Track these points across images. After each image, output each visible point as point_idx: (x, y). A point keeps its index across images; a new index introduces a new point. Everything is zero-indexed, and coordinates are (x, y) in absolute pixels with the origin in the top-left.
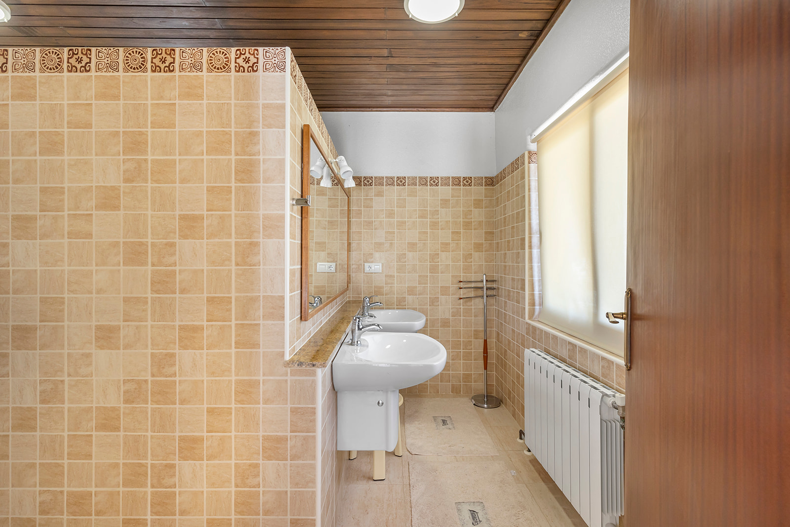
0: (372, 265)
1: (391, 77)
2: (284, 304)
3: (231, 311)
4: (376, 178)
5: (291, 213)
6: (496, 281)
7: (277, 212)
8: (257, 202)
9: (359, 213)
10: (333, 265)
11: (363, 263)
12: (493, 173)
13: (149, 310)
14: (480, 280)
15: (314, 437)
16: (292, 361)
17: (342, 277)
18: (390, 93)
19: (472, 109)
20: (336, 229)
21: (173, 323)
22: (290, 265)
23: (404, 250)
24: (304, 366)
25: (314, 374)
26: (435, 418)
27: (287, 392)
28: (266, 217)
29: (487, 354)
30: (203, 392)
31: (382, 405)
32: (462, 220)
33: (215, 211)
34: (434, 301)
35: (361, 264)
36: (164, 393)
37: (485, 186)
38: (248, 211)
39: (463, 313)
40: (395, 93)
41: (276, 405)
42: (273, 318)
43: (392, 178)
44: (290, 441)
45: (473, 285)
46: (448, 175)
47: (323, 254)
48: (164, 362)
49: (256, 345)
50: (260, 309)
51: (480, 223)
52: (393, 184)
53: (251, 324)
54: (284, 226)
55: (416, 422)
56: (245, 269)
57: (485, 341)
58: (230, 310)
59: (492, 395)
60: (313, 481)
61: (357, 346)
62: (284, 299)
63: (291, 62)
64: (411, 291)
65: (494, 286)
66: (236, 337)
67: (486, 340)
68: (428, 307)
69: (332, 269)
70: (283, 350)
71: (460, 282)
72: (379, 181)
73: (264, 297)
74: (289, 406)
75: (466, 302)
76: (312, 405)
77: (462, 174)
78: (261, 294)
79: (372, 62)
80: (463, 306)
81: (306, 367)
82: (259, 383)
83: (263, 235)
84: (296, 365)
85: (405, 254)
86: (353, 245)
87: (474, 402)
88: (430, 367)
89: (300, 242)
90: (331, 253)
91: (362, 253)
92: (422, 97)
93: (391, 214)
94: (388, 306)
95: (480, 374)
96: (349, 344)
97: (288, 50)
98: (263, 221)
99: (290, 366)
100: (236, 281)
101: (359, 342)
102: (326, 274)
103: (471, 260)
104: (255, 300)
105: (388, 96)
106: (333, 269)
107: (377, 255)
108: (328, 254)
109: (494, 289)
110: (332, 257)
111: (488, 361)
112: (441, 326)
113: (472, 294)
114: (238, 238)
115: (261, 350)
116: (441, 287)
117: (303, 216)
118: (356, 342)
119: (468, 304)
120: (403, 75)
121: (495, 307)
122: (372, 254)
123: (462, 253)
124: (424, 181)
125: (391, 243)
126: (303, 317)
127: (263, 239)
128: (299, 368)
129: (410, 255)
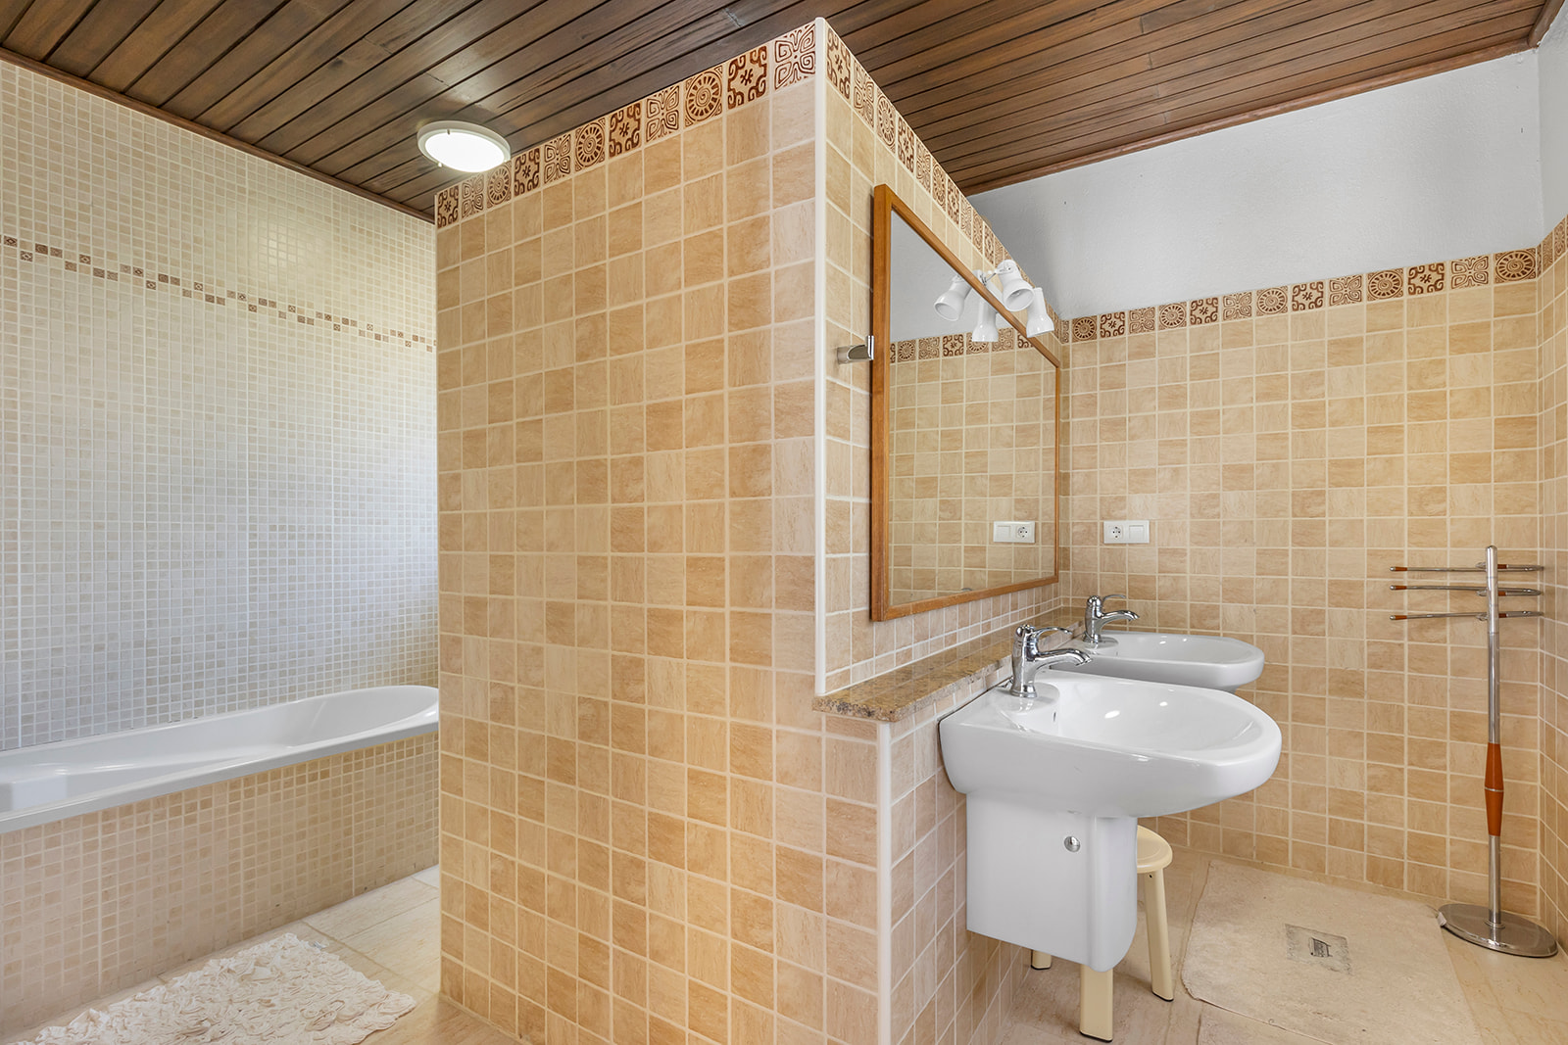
0: (1124, 525)
1: (1160, 45)
2: (814, 575)
3: (724, 586)
4: (1132, 313)
5: (831, 379)
6: (1542, 568)
7: (801, 379)
8: (766, 364)
9: (1090, 403)
10: (1029, 525)
11: (1099, 522)
12: (1531, 234)
13: (609, 579)
14: (1472, 565)
15: (874, 877)
16: (829, 700)
17: (1045, 553)
18: (1162, 91)
19: (1448, 62)
20: (1035, 444)
21: (639, 605)
22: (828, 490)
23: (1214, 487)
24: (850, 714)
25: (872, 734)
26: (1291, 931)
27: (820, 764)
28: (782, 393)
29: (1500, 785)
30: (683, 738)
31: (1078, 849)
32: (1406, 392)
33: (699, 391)
34: (1307, 621)
35: (1095, 524)
36: (629, 729)
37: (1497, 281)
38: (749, 383)
39: (1410, 660)
40: (1178, 86)
41: (799, 787)
42: (794, 604)
43: (1178, 307)
44: (827, 871)
45: (1449, 580)
46: (1356, 272)
47: (1005, 503)
48: (628, 673)
49: (764, 658)
50: (770, 583)
51: (1477, 395)
52: (1180, 322)
53: (756, 615)
54: (813, 408)
55: (1229, 925)
56: (745, 502)
57: (1494, 751)
58: (721, 584)
59: (1530, 918)
60: (872, 974)
61: (1025, 696)
62: (813, 563)
63: (830, 48)
64: (1236, 591)
65: (1537, 582)
66: (731, 639)
67: (1498, 746)
68: (1290, 636)
69: (1026, 535)
70: (812, 674)
71: (1399, 569)
72: (1143, 320)
73: (778, 558)
74: (824, 795)
75: (1421, 628)
76: (869, 802)
77: (1404, 260)
78: (774, 553)
79: (1097, 23)
80: (1411, 639)
81: (854, 715)
82: (771, 736)
83: (777, 430)
84: (835, 708)
85: (1215, 496)
86: (1075, 479)
87: (1444, 922)
88: (1203, 773)
89: (865, 446)
90: (1024, 500)
91: (1098, 496)
92: (1263, 73)
93: (1174, 398)
94: (1169, 624)
95: (1475, 846)
96: (1006, 692)
97: (821, 25)
98: (775, 402)
99: (823, 708)
100: (731, 527)
101: (1030, 690)
102: (1013, 545)
103: (1441, 507)
104: (761, 564)
105: (1159, 100)
106: (1029, 536)
107: (1136, 501)
108: (1018, 501)
109: (1535, 593)
110: (1025, 509)
111: (1503, 813)
112: (1330, 691)
113: (1447, 607)
114: (734, 442)
115: (774, 669)
116: (1332, 583)
117: (874, 390)
118: (1022, 689)
119: (1432, 634)
120: (1190, 29)
121: (1539, 650)
122: (1123, 499)
123: (1406, 487)
124: (1274, 301)
125: (1176, 470)
126: (873, 611)
127: (776, 438)
128: (839, 715)
129: (1231, 498)
